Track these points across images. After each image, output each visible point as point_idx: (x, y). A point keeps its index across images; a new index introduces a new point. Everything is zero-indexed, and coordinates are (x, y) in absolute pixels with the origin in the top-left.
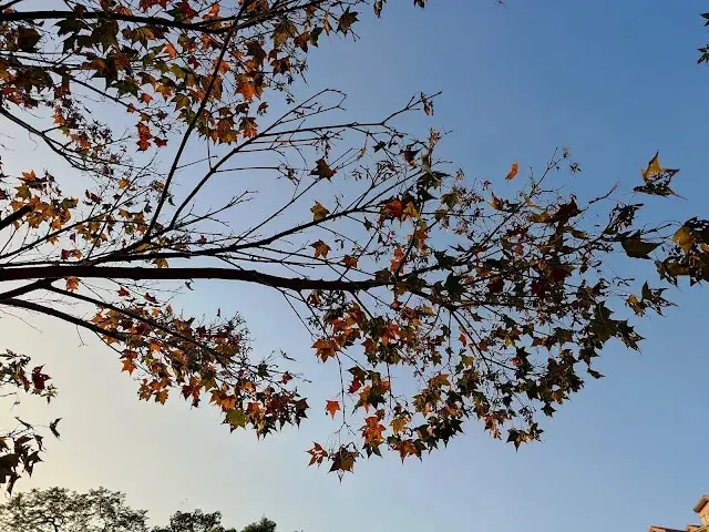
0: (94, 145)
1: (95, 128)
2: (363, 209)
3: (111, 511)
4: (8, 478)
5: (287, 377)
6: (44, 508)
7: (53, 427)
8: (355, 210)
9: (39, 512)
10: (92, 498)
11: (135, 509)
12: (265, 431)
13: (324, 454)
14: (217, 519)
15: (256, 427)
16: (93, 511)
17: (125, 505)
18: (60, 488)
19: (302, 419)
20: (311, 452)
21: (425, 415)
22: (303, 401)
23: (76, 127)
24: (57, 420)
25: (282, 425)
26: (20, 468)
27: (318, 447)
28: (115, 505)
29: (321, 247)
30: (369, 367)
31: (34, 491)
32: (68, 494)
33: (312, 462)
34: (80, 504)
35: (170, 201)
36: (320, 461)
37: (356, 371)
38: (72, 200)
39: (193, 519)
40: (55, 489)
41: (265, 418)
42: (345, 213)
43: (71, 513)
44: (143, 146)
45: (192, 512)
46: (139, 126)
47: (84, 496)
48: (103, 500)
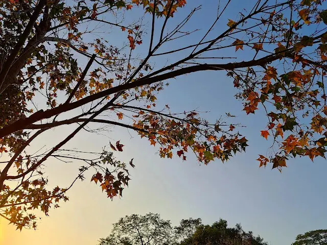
0: (113, 58)
1: (111, 49)
2: (259, 11)
3: (156, 221)
4: (119, 191)
5: (232, 127)
6: (131, 223)
7: (131, 163)
8: (255, 13)
9: (131, 224)
10: (147, 217)
11: (165, 220)
12: (226, 158)
13: (267, 160)
14: (200, 221)
15: (221, 158)
16: (149, 222)
17: (161, 219)
18: (135, 214)
19: (246, 147)
20: (259, 160)
21: (321, 132)
22: (244, 139)
23: (104, 52)
24: (132, 160)
25: (235, 153)
26: (122, 186)
27: (262, 157)
28: (157, 219)
29: (238, 44)
30: (278, 112)
31: (127, 216)
32: (139, 216)
33: (261, 165)
34: (144, 220)
35: (150, 68)
36: (265, 164)
37: (272, 115)
38: (111, 80)
39: (190, 222)
40: (134, 215)
41: (224, 152)
42: (249, 16)
43: (141, 224)
44: (132, 47)
45: (188, 219)
46: (129, 37)
47: (145, 217)
48: (152, 218)
